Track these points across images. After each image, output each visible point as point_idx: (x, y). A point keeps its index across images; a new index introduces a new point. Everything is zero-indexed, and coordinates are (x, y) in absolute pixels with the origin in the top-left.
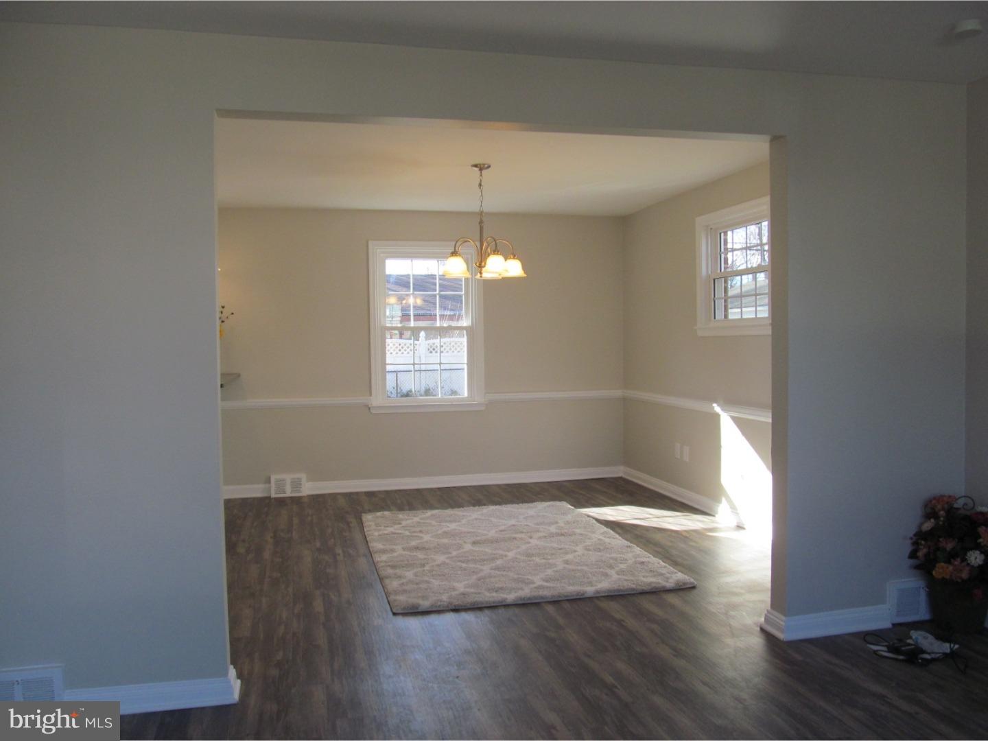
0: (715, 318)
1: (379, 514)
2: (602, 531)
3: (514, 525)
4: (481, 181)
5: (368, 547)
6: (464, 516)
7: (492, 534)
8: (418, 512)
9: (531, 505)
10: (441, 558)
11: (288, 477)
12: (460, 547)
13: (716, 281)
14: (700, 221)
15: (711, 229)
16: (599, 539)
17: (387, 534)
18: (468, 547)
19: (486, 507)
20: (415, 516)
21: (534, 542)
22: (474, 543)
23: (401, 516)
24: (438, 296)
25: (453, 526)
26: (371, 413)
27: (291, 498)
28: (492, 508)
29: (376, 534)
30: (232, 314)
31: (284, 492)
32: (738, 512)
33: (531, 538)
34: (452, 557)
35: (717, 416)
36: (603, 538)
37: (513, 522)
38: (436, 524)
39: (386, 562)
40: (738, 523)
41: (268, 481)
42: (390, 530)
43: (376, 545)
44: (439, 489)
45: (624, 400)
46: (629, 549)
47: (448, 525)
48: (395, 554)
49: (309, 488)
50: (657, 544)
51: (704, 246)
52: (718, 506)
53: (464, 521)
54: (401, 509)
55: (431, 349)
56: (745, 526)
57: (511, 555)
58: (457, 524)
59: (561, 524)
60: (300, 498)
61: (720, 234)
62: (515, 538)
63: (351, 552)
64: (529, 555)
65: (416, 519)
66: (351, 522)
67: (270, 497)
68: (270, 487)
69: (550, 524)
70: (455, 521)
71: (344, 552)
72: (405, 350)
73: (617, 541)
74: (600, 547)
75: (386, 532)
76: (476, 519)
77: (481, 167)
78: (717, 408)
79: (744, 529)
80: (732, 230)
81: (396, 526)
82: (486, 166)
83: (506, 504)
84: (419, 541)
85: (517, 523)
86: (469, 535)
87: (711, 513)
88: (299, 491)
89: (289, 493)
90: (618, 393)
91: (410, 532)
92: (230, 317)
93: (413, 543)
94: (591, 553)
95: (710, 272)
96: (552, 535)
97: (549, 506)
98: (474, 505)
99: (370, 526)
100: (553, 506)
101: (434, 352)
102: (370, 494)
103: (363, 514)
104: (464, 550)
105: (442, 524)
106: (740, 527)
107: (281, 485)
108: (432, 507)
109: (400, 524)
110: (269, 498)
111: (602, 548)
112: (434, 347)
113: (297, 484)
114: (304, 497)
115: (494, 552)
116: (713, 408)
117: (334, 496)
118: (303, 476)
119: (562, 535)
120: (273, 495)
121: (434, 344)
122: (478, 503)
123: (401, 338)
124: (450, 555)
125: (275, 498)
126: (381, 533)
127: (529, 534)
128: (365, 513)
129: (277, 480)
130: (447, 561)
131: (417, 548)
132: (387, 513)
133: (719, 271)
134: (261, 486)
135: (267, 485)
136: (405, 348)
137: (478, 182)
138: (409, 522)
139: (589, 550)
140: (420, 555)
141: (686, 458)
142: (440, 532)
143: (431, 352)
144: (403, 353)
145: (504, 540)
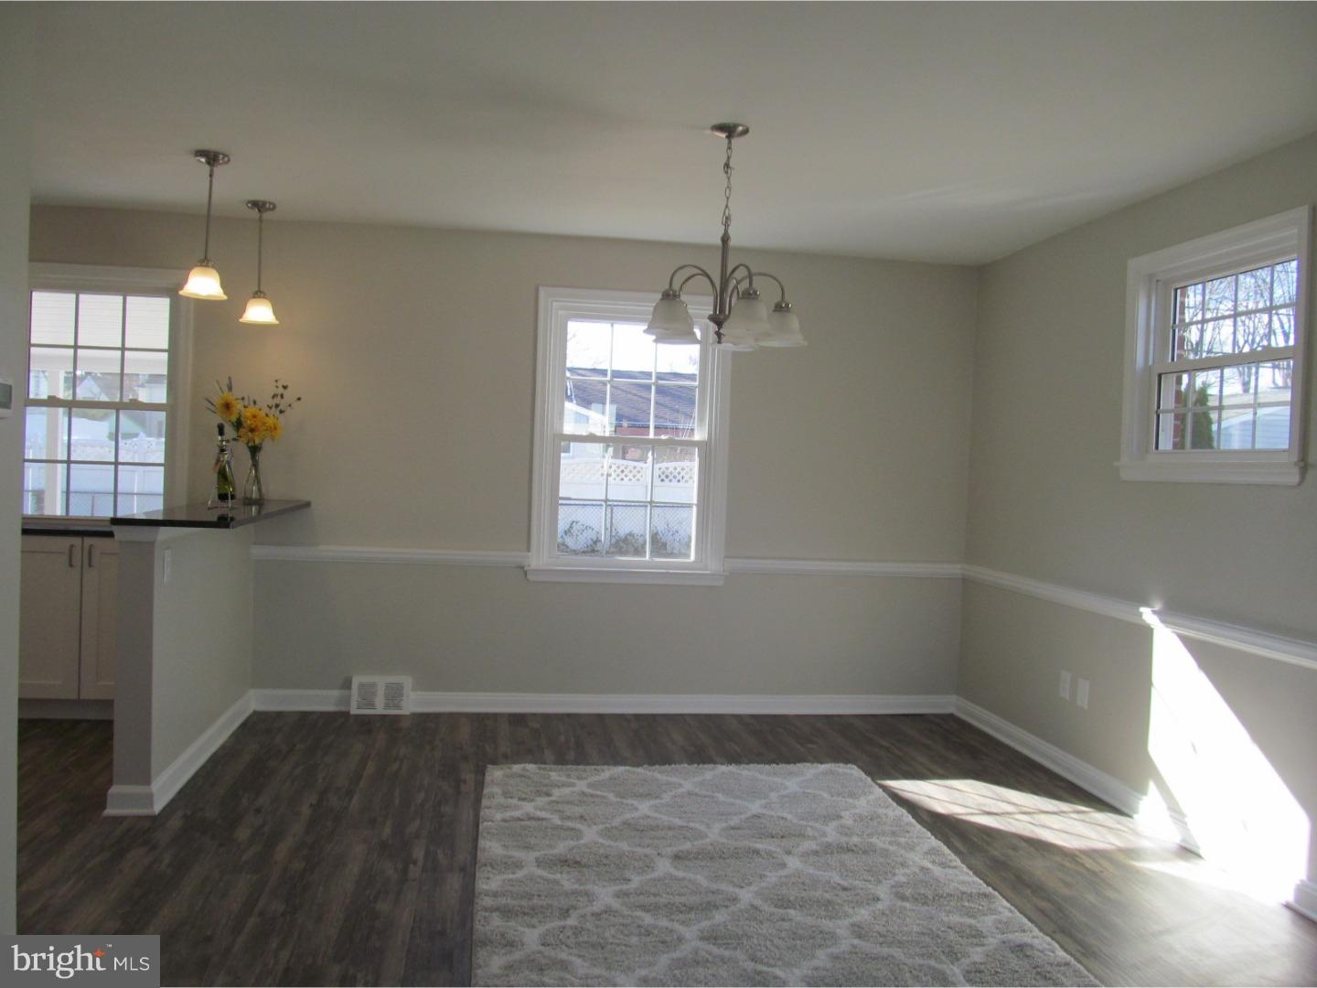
0: (1157, 448)
1: (517, 768)
2: (926, 847)
3: (757, 816)
4: (729, 158)
5: (475, 847)
6: (668, 783)
7: (714, 834)
8: (588, 768)
9: (791, 767)
10: (605, 895)
11: (381, 681)
12: (648, 865)
13: (1163, 376)
14: (1138, 265)
15: (1157, 281)
16: (922, 869)
17: (519, 819)
18: (664, 867)
19: (711, 766)
20: (579, 778)
21: (794, 863)
22: (677, 857)
23: (554, 776)
24: (653, 388)
25: (644, 807)
26: (528, 580)
27: (383, 717)
28: (723, 769)
29: (499, 816)
30: (299, 399)
31: (371, 705)
32: (1186, 820)
33: (789, 853)
34: (627, 894)
35: (1147, 632)
36: (930, 866)
37: (755, 807)
38: (615, 799)
39: (495, 895)
40: (1184, 840)
41: (347, 685)
42: (528, 808)
43: (491, 847)
44: (638, 717)
45: (965, 580)
46: (984, 902)
47: (635, 803)
48: (520, 874)
49: (415, 702)
50: (1038, 889)
51: (1142, 312)
52: (1141, 799)
53: (667, 798)
54: (561, 760)
55: (663, 477)
56: (1201, 852)
57: (746, 896)
58: (653, 802)
59: (848, 820)
60: (397, 718)
61: (1176, 290)
62: (757, 852)
63: (441, 856)
64: (784, 903)
65: (582, 786)
66: (465, 782)
67: (348, 713)
68: (350, 696)
69: (828, 818)
70: (648, 796)
71: (427, 853)
72: (634, 476)
73: (959, 875)
74: (926, 894)
75: (517, 814)
76: (690, 794)
77: (729, 130)
78: (1148, 615)
79: (1199, 856)
80: (1203, 283)
81: (542, 801)
82: (740, 128)
83: (750, 762)
84: (572, 843)
85: (764, 811)
86: (671, 833)
87: (1124, 809)
88: (398, 707)
89: (380, 708)
90: (955, 569)
91: (562, 818)
92: (296, 404)
93: (561, 848)
94: (907, 905)
95: (1150, 363)
96: (828, 849)
97: (825, 773)
98: (691, 762)
99: (492, 796)
100: (832, 772)
101: (667, 480)
102: (518, 720)
103: (490, 767)
104: (656, 875)
105: (625, 801)
106: (1187, 852)
107: (368, 694)
108: (616, 760)
109: (548, 795)
110: (346, 714)
111: (930, 894)
112: (667, 472)
113: (395, 694)
114: (405, 716)
115: (714, 886)
116: (1141, 614)
117: (454, 718)
118: (407, 681)
119: (849, 850)
120: (354, 711)
121: (667, 468)
122: (700, 756)
123: (624, 458)
124: (625, 887)
125: (357, 716)
126: (508, 814)
127: (785, 842)
128: (494, 762)
129: (362, 686)
130: (616, 904)
131: (565, 862)
132: (531, 767)
133: (1170, 361)
134: (336, 693)
135: (345, 692)
136: (626, 472)
137: (725, 161)
138: (567, 790)
139: (903, 898)
140: (567, 881)
141: (1083, 701)
142: (617, 822)
143: (662, 480)
144: (622, 479)
145: (736, 854)
